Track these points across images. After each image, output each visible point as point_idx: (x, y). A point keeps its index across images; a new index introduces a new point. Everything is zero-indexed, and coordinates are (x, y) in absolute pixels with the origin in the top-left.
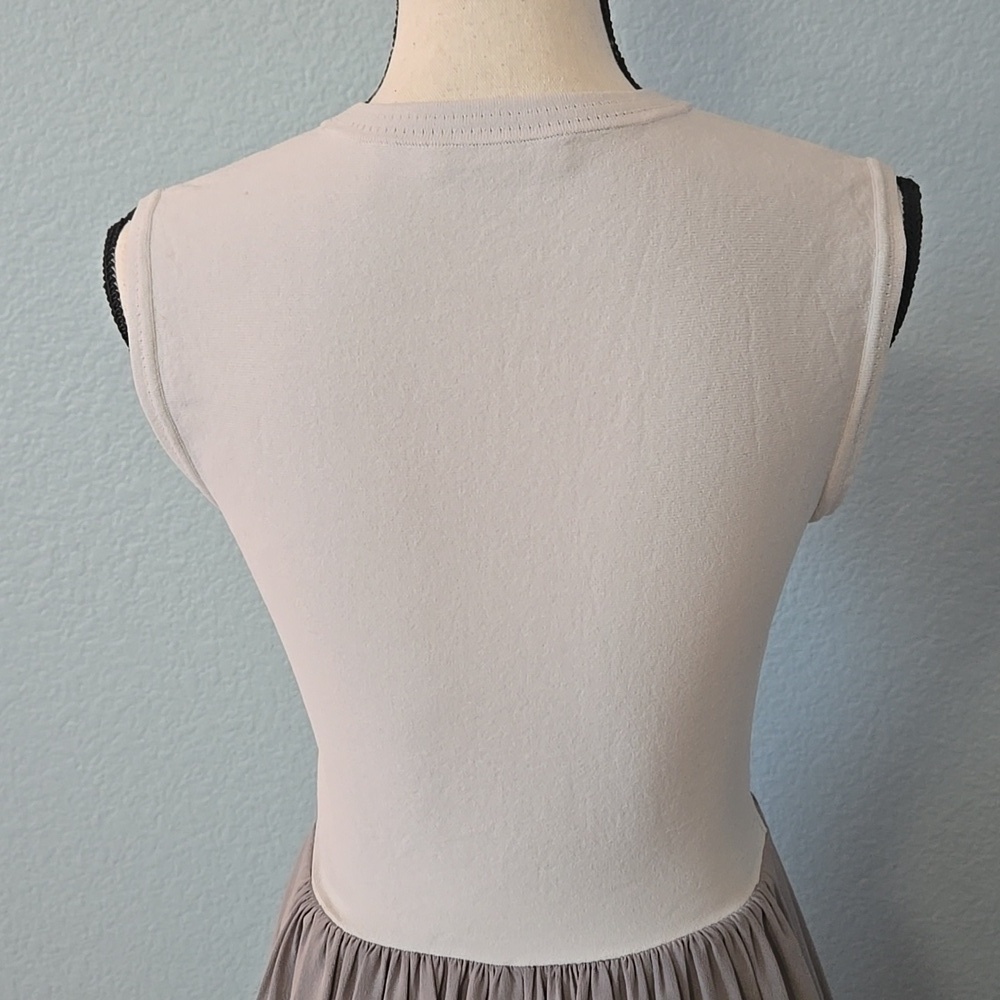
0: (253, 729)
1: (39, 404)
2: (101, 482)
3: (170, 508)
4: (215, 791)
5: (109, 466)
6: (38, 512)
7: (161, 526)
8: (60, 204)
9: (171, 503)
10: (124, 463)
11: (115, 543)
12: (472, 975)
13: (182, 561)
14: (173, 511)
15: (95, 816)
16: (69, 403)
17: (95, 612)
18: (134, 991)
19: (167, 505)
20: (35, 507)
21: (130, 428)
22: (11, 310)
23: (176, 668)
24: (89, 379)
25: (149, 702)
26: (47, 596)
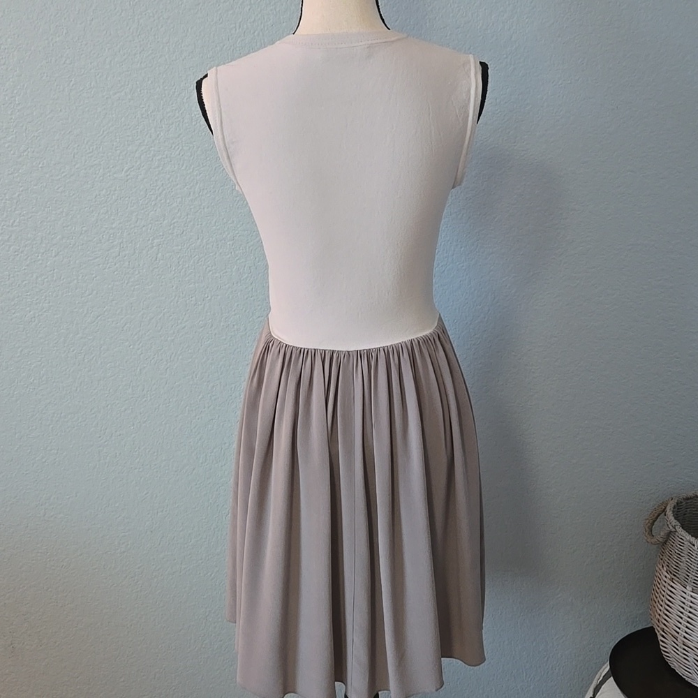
0: (212, 326)
1: (115, 175)
2: (143, 211)
3: (174, 223)
4: (194, 356)
5: (147, 204)
6: (114, 226)
7: (170, 232)
8: (127, 83)
9: (175, 221)
10: (153, 203)
11: (149, 240)
12: (335, 355)
13: (180, 247)
14: (175, 225)
15: (138, 370)
16: (129, 174)
17: (139, 272)
18: (156, 454)
19: (173, 222)
20: (112, 224)
21: (156, 186)
22: (103, 132)
23: (176, 298)
24: (138, 163)
25: (164, 315)
26: (117, 265)
